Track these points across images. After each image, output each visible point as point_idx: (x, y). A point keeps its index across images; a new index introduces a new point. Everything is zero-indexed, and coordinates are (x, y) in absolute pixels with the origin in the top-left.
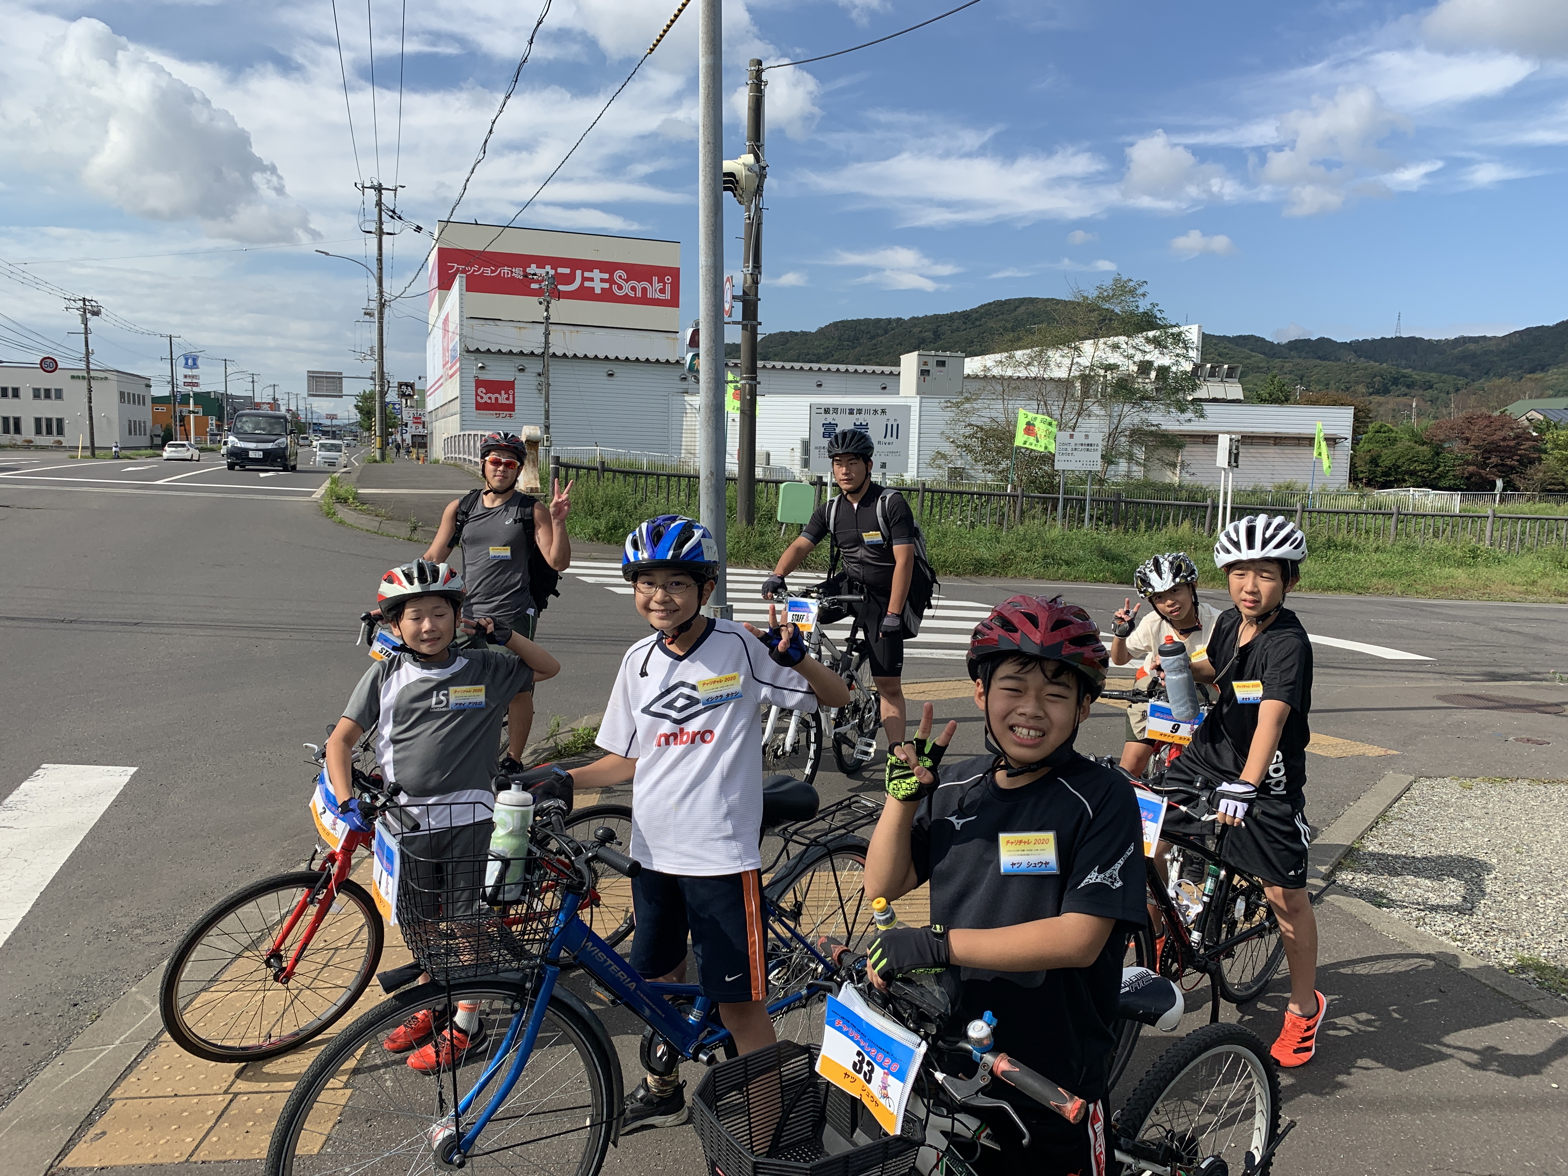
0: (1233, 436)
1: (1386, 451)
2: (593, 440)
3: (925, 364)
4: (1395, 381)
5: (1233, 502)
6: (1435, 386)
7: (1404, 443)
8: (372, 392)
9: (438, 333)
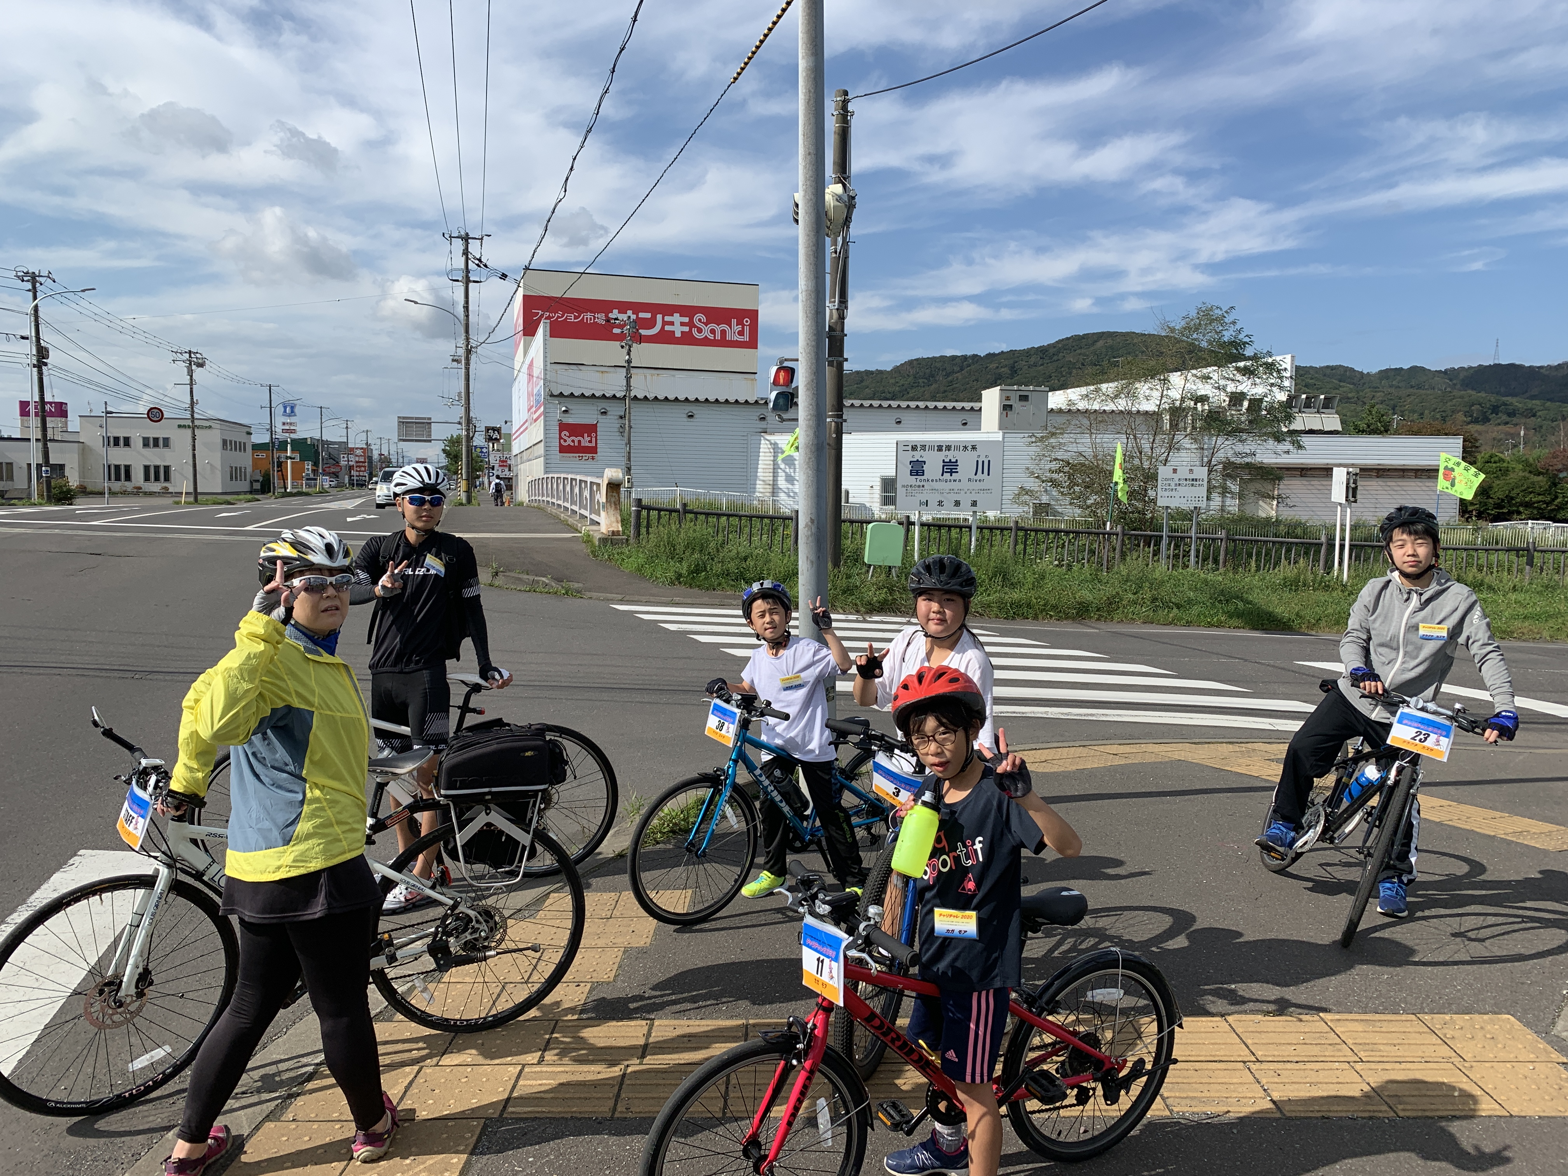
0: (1351, 470)
1: (1498, 482)
2: (672, 479)
3: (1008, 398)
4: (1495, 409)
5: (1351, 540)
6: (1538, 414)
7: (1518, 473)
8: (459, 437)
9: (523, 378)
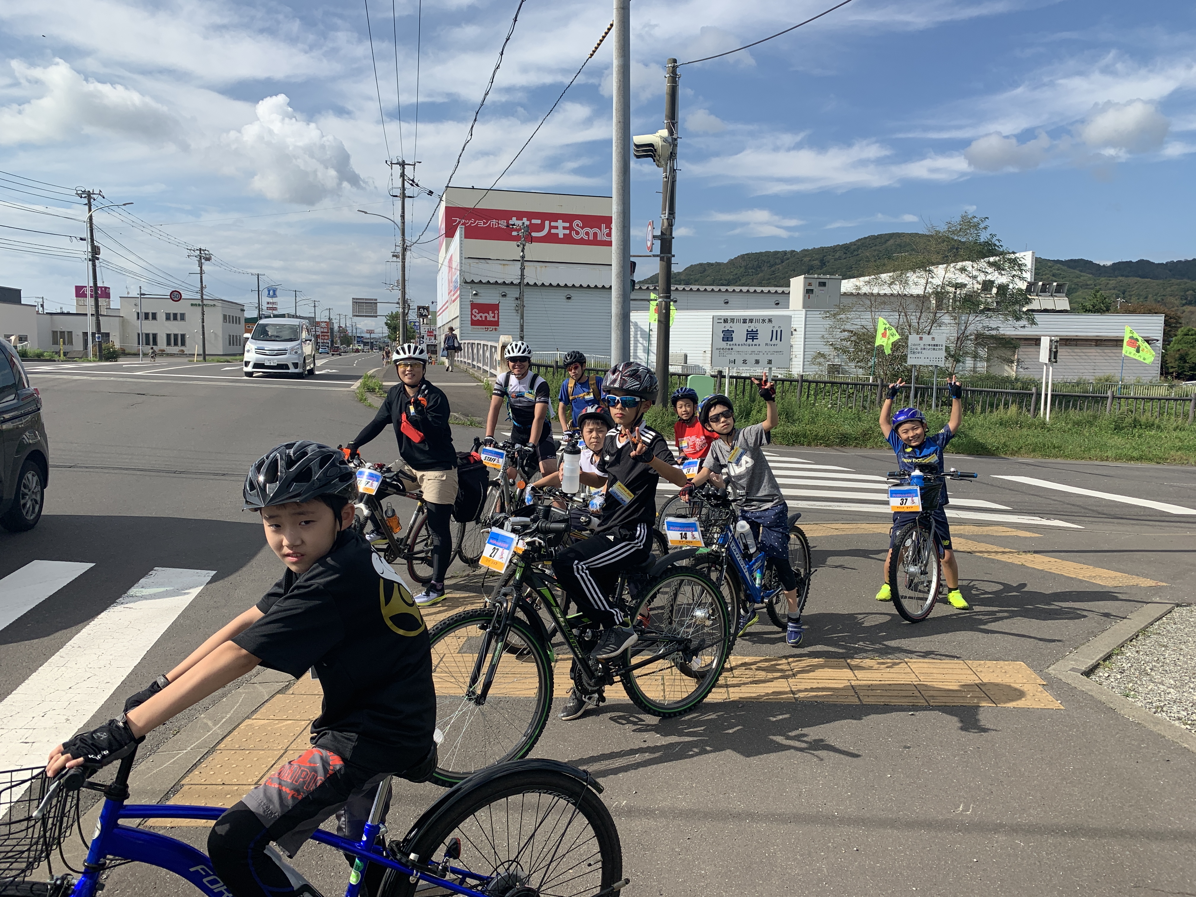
0: (1057, 339)
1: (1193, 350)
2: (555, 346)
3: (810, 284)
5: (1053, 391)
8: (397, 313)
9: (444, 270)
